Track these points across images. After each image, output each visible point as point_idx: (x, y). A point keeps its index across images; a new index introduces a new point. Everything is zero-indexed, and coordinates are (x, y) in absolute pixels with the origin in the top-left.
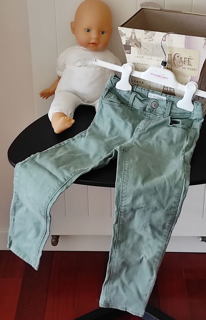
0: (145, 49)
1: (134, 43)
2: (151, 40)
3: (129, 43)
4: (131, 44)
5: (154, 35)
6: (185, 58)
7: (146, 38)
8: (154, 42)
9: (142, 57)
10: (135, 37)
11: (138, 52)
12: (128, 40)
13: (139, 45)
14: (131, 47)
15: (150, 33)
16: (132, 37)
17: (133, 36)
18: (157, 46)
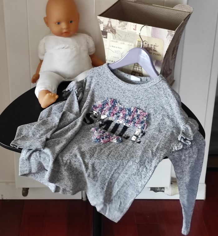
0: (119, 35)
1: (110, 30)
2: (124, 28)
3: (106, 29)
4: (107, 31)
5: (126, 24)
6: (151, 45)
7: (120, 27)
8: (126, 31)
9: (117, 42)
10: (111, 25)
11: (114, 39)
12: (105, 27)
13: (114, 31)
14: (108, 33)
15: (123, 23)
17: (109, 24)
18: (129, 34)
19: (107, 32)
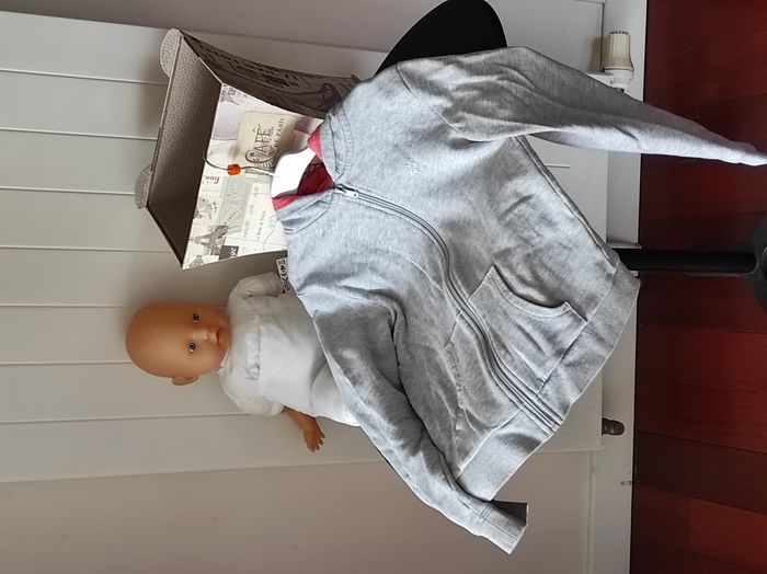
0: (230, 218)
1: (218, 240)
2: (213, 207)
3: (216, 249)
4: (220, 246)
5: (203, 200)
6: (256, 141)
7: (210, 216)
8: (220, 201)
9: (248, 223)
10: (206, 237)
11: (240, 231)
12: (210, 252)
13: (221, 230)
14: (226, 244)
15: (200, 208)
16: (204, 244)
17: (204, 240)
18: (227, 194)
19: (223, 246)
